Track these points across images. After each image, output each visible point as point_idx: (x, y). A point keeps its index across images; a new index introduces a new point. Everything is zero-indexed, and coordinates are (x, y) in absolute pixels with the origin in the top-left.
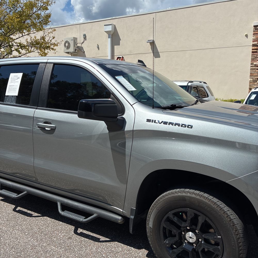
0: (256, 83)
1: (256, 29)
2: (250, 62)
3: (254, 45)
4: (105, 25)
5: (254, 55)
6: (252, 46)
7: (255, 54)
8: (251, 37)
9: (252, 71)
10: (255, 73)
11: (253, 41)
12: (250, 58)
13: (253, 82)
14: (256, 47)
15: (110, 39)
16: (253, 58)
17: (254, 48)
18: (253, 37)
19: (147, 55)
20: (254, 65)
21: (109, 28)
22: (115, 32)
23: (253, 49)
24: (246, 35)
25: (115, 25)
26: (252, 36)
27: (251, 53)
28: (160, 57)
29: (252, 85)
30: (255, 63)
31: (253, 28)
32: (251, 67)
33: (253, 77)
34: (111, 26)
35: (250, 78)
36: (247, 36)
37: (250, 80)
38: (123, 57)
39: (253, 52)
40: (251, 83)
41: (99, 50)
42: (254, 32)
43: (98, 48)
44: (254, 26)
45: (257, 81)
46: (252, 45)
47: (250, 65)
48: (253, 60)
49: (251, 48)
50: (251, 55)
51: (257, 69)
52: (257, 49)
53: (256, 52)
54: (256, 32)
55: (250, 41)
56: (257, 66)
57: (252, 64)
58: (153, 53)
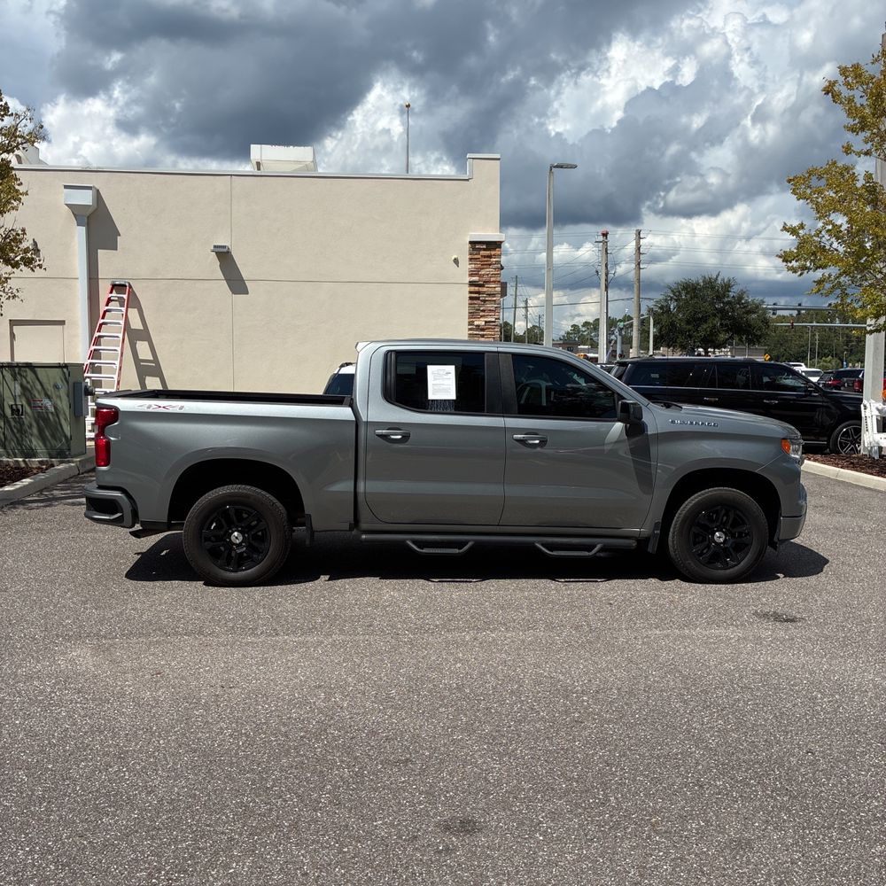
1: (474, 249)
2: (467, 320)
3: (472, 284)
4: (66, 187)
5: (473, 306)
6: (468, 286)
7: (475, 302)
8: (466, 266)
11: (471, 275)
12: (465, 310)
14: (477, 288)
15: (83, 230)
16: (471, 311)
17: (473, 289)
18: (469, 266)
19: (207, 284)
20: (475, 327)
21: (85, 199)
22: (97, 209)
23: (470, 292)
24: (455, 259)
25: (98, 191)
26: (468, 263)
27: (467, 301)
28: (247, 293)
30: (476, 323)
31: (468, 246)
32: (470, 329)
34: (89, 192)
36: (456, 261)
38: (130, 287)
39: (471, 298)
42: (470, 254)
44: (471, 242)
46: (467, 282)
47: (467, 327)
48: (472, 315)
49: (467, 289)
50: (467, 305)
51: (483, 336)
52: (478, 293)
53: (478, 298)
54: (476, 256)
55: (463, 273)
56: (483, 330)
57: (471, 323)
58: (228, 280)
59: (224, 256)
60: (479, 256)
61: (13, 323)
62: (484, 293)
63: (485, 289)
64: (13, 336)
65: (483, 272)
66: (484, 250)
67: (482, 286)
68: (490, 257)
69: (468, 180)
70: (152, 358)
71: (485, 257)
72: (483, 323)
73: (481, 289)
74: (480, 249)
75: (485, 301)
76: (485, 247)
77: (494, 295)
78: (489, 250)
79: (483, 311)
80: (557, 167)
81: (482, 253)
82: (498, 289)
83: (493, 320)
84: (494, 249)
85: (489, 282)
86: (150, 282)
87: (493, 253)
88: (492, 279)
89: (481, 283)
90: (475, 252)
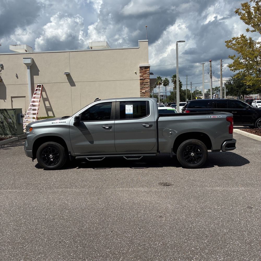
1: (141, 69)
2: (140, 91)
3: (141, 80)
4: (24, 58)
8: (139, 74)
11: (140, 77)
12: (139, 87)
15: (29, 70)
17: (141, 81)
19: (64, 84)
21: (29, 61)
22: (33, 64)
23: (140, 82)
25: (33, 59)
26: (139, 73)
27: (139, 85)
28: (75, 86)
30: (142, 91)
31: (139, 68)
32: (141, 93)
34: (30, 59)
36: (136, 73)
38: (42, 85)
39: (141, 84)
41: (18, 78)
42: (140, 71)
43: (17, 77)
44: (140, 67)
46: (139, 79)
48: (141, 89)
49: (139, 81)
50: (140, 86)
51: (145, 95)
52: (143, 82)
53: (143, 84)
54: (142, 71)
55: (138, 76)
56: (145, 93)
57: (141, 91)
58: (70, 82)
59: (68, 75)
60: (143, 71)
61: (12, 97)
63: (145, 81)
64: (12, 101)
65: (144, 76)
66: (144, 69)
67: (144, 80)
68: (146, 71)
69: (138, 48)
70: (49, 106)
71: (144, 71)
72: (145, 91)
73: (144, 81)
74: (143, 69)
75: (145, 85)
76: (144, 68)
77: (147, 83)
78: (146, 69)
79: (145, 88)
80: (179, 42)
82: (149, 81)
83: (148, 90)
84: (147, 69)
85: (146, 79)
86: (48, 84)
87: (147, 70)
88: (147, 78)
89: (144, 79)
90: (141, 70)
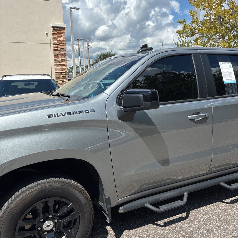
0: (61, 77)
2: (53, 59)
3: (54, 44)
5: (55, 53)
6: (52, 45)
7: (56, 51)
8: (51, 37)
9: (56, 66)
10: (59, 68)
11: (54, 40)
13: (58, 76)
14: (56, 46)
16: (55, 55)
17: (55, 46)
18: (53, 37)
20: (57, 61)
23: (54, 47)
24: (47, 33)
26: (52, 35)
27: (53, 51)
29: (58, 78)
30: (57, 60)
31: (51, 28)
32: (55, 62)
33: (58, 71)
35: (56, 72)
36: (47, 34)
37: (55, 74)
39: (54, 50)
40: (57, 77)
44: (52, 27)
45: (61, 75)
46: (52, 43)
48: (55, 56)
49: (52, 46)
50: (53, 53)
51: (60, 65)
52: (57, 47)
53: (57, 50)
54: (55, 33)
55: (50, 39)
56: (60, 62)
57: (55, 60)
60: (56, 33)
62: (59, 48)
63: (60, 46)
65: (58, 39)
66: (58, 30)
68: (61, 33)
71: (59, 33)
72: (60, 60)
73: (58, 46)
74: (56, 30)
75: (60, 51)
76: (58, 29)
77: (63, 49)
78: (60, 30)
79: (60, 55)
81: (57, 31)
82: (65, 46)
83: (64, 58)
84: (62, 30)
87: (62, 31)
88: (62, 42)
89: (58, 43)
90: (54, 31)
